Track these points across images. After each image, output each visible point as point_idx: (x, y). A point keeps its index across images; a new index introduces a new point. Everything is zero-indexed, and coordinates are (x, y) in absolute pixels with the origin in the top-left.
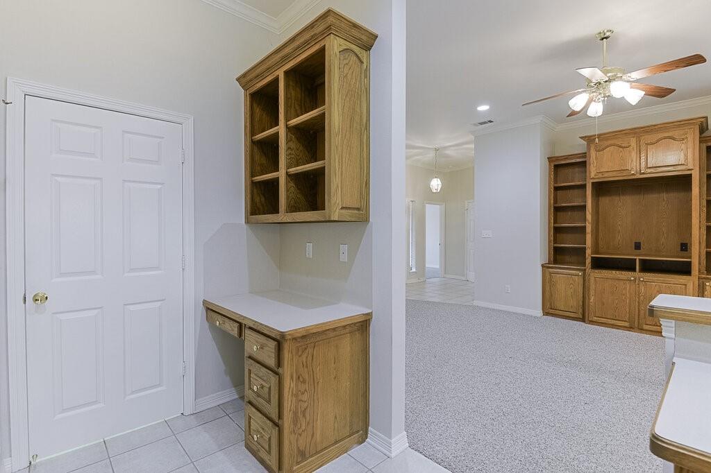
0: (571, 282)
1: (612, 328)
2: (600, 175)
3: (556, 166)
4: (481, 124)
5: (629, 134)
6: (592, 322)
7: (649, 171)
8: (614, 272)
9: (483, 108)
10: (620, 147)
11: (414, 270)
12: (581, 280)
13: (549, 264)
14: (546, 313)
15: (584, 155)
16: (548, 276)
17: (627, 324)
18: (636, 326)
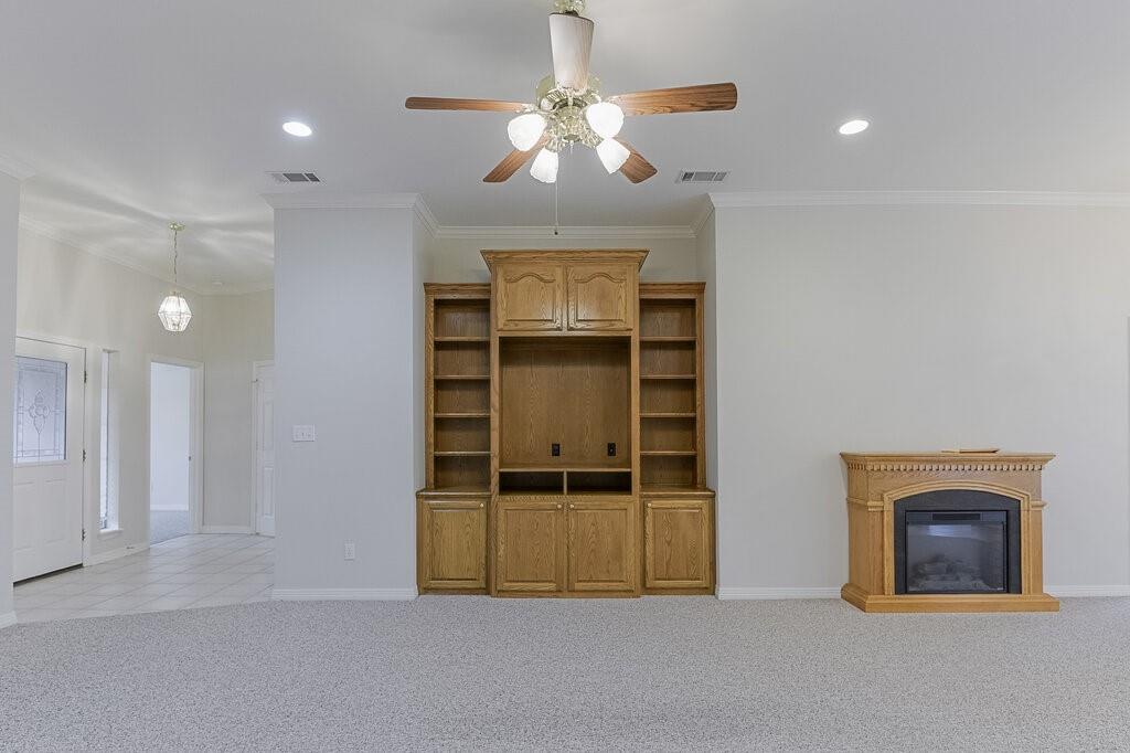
0: (468, 521)
1: (532, 596)
2: (512, 326)
3: (439, 304)
4: (293, 177)
5: (553, 259)
6: (502, 593)
7: (580, 325)
8: (533, 497)
9: (298, 129)
10: (542, 280)
11: (114, 526)
12: (484, 516)
13: (426, 490)
14: (424, 590)
15: (487, 288)
16: (427, 515)
17: (552, 586)
18: (565, 587)
